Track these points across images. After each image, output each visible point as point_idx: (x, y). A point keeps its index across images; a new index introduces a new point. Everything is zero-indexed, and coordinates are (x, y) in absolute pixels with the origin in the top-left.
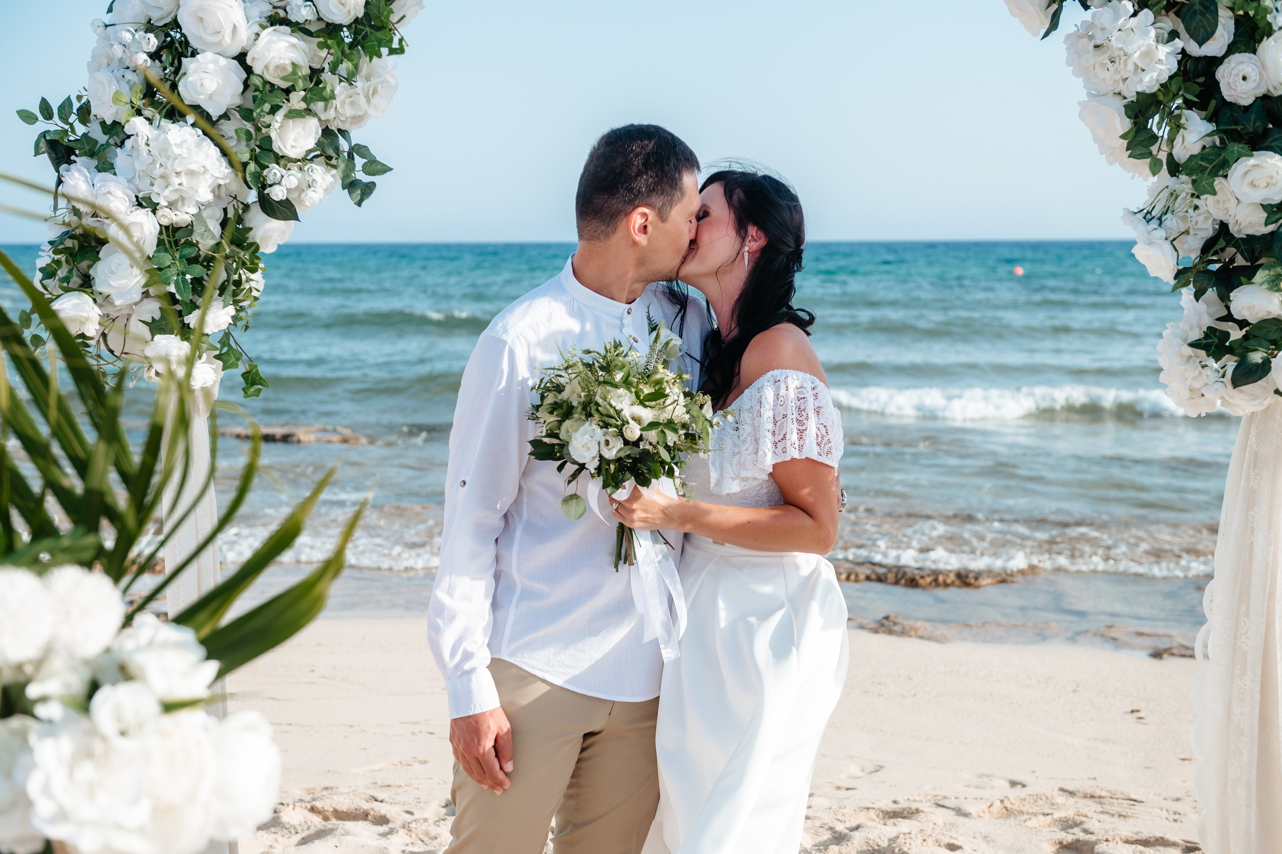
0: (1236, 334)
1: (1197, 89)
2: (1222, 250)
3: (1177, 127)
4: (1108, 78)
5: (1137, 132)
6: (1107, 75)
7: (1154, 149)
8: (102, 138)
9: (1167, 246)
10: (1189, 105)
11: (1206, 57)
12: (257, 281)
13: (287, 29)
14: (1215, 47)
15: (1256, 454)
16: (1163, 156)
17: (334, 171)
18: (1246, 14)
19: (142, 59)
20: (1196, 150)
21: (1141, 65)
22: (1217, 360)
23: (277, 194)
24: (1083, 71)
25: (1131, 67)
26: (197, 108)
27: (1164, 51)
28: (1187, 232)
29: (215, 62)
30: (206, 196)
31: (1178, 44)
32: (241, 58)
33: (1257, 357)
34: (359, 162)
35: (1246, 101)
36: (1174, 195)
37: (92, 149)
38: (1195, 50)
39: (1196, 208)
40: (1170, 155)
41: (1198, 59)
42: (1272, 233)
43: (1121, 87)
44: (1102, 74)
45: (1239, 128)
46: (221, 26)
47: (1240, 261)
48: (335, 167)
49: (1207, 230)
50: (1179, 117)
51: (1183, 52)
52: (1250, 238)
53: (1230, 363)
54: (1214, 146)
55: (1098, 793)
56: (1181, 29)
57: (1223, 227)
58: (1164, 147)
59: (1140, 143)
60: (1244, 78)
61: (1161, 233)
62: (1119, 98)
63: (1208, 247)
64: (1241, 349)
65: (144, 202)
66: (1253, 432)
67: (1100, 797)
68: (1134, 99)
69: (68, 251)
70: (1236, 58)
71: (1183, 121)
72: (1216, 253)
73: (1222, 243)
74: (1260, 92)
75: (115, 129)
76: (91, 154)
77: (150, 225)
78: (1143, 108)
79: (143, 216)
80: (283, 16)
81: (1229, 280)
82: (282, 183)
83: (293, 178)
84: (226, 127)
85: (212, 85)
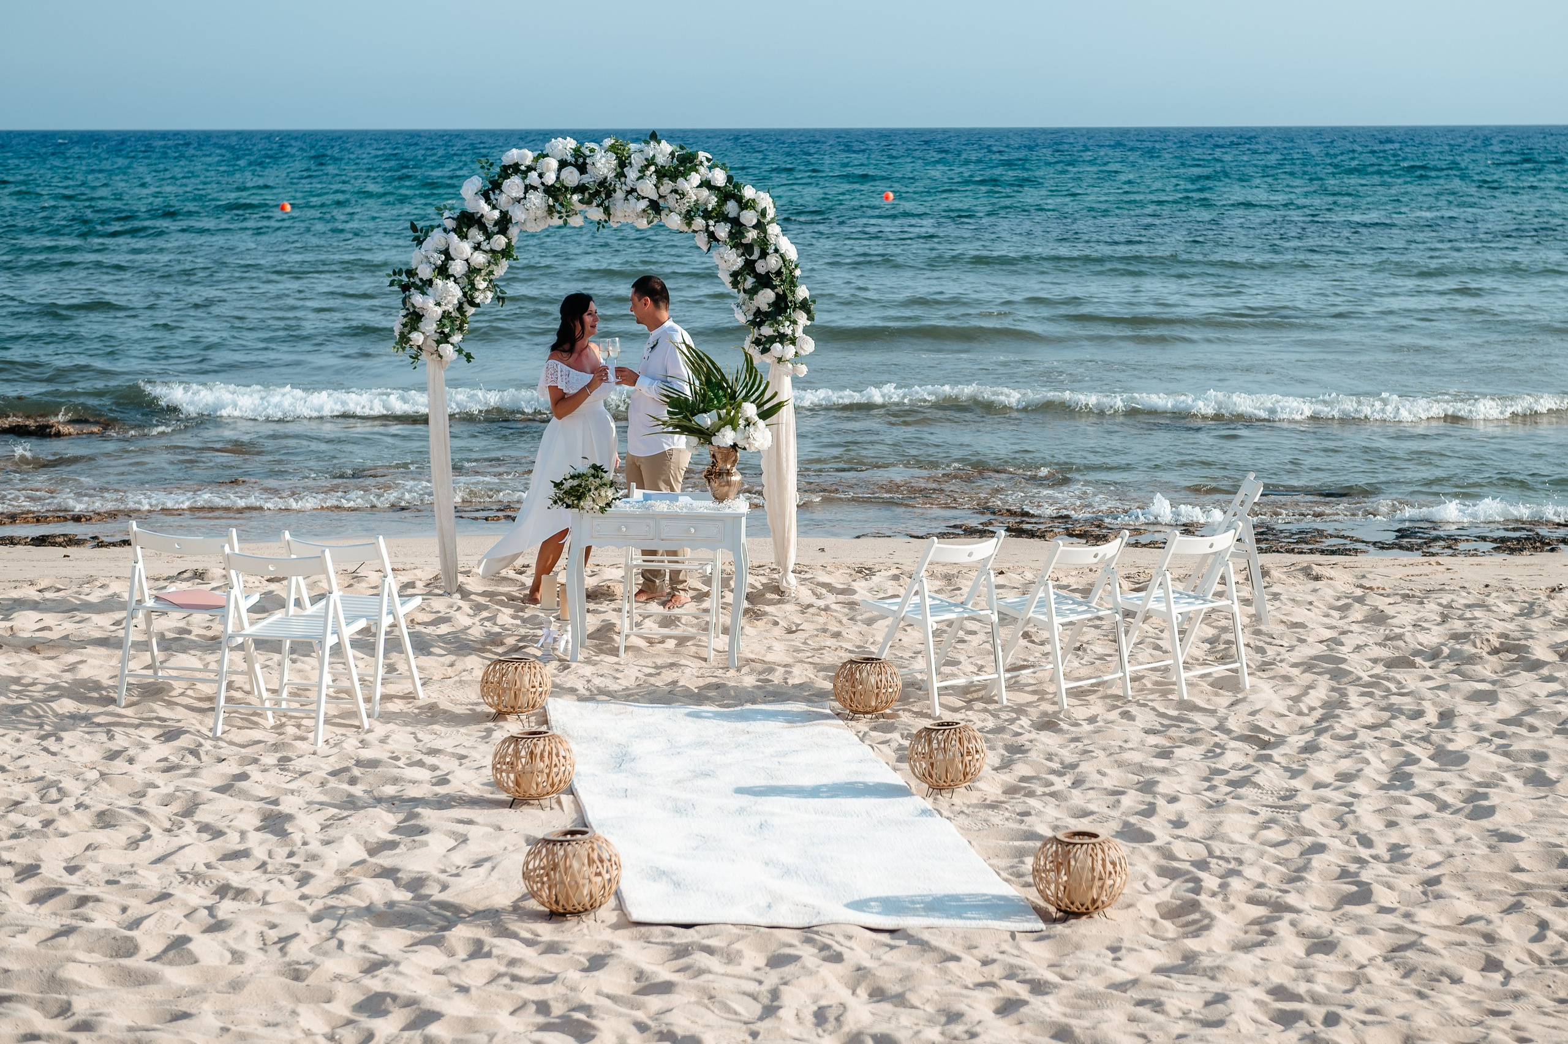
0: (762, 339)
1: (750, 270)
2: (758, 316)
3: (745, 279)
4: (726, 266)
5: (734, 281)
7: (739, 286)
8: (422, 284)
9: (745, 315)
10: (748, 274)
11: (751, 261)
12: (466, 327)
13: (481, 251)
14: (754, 257)
16: (741, 288)
18: (762, 249)
19: (437, 261)
20: (750, 287)
21: (734, 263)
22: (758, 347)
23: (477, 301)
25: (732, 263)
26: (453, 276)
27: (740, 258)
28: (749, 310)
29: (460, 262)
30: (455, 301)
31: (744, 257)
32: (467, 260)
33: (767, 346)
35: (763, 273)
36: (745, 299)
37: (417, 288)
38: (748, 259)
39: (751, 303)
40: (743, 288)
41: (749, 262)
42: (770, 311)
43: (730, 267)
44: (723, 264)
45: (761, 281)
46: (462, 250)
47: (763, 319)
48: (493, 292)
49: (754, 310)
50: (745, 277)
51: (745, 259)
52: (765, 313)
53: (762, 348)
54: (754, 286)
56: (744, 252)
57: (757, 309)
58: (742, 285)
59: (736, 284)
61: (742, 309)
62: (730, 271)
63: (754, 314)
64: (764, 344)
65: (438, 304)
68: (733, 272)
70: (760, 261)
71: (747, 278)
72: (756, 317)
73: (758, 314)
74: (766, 272)
75: (430, 282)
77: (439, 311)
78: (735, 275)
79: (437, 308)
80: (477, 247)
81: (759, 325)
82: (479, 298)
83: (482, 296)
84: (460, 281)
85: (458, 269)
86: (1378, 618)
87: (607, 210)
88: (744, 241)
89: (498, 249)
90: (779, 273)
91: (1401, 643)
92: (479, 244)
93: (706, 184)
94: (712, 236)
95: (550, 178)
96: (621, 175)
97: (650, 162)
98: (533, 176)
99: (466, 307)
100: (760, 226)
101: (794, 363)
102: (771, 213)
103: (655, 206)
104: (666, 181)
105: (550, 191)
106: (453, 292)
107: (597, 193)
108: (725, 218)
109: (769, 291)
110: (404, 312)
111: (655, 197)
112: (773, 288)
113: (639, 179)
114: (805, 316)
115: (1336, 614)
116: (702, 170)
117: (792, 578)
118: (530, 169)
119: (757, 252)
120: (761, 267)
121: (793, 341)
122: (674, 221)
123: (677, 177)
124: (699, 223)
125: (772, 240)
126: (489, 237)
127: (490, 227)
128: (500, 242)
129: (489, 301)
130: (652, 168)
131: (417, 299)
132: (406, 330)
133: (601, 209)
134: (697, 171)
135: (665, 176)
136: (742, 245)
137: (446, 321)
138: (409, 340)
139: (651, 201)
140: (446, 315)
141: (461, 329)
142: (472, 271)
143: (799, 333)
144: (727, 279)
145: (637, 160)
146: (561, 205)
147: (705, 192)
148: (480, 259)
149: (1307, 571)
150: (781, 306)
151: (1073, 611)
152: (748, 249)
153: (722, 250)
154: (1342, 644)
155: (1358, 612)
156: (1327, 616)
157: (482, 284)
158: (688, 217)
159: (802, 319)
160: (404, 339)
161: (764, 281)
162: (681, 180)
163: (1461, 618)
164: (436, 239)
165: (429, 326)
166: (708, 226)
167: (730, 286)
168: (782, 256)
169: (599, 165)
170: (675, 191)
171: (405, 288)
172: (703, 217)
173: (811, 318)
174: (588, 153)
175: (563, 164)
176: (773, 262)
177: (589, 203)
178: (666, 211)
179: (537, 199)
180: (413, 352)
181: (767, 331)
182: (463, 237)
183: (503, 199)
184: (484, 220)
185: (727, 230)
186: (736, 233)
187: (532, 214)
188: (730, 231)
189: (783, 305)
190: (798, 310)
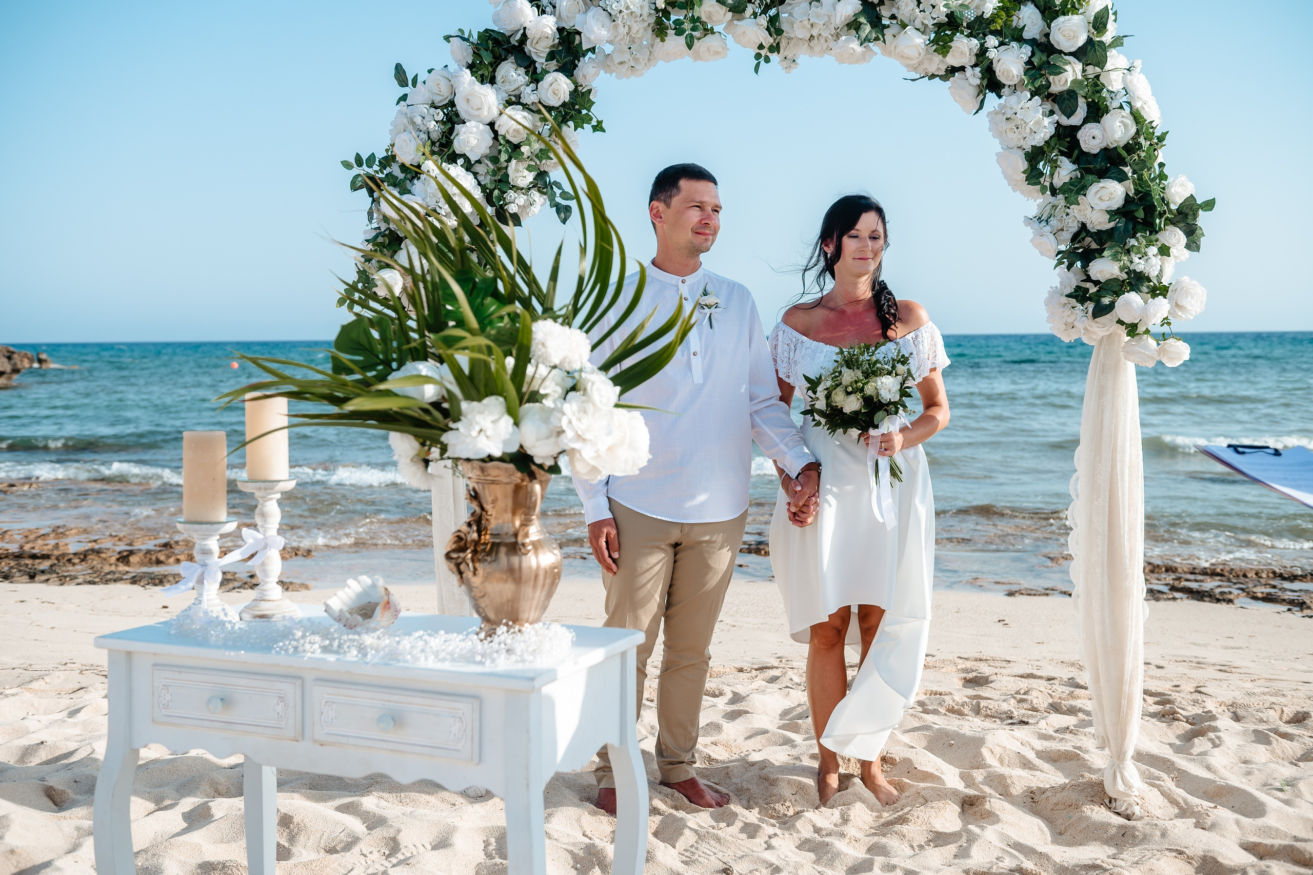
0: (1093, 289)
1: (1067, 145)
2: (1083, 239)
3: (1055, 166)
4: (1014, 138)
5: (1032, 170)
6: (1014, 136)
7: (1042, 180)
8: (401, 176)
9: (1052, 235)
10: (1062, 153)
11: (1071, 126)
13: (520, 107)
14: (1076, 119)
15: (1104, 365)
16: (1047, 184)
17: (545, 197)
18: (1093, 100)
19: (432, 125)
20: (1067, 180)
21: (1034, 130)
22: (1082, 304)
23: (512, 209)
24: (999, 134)
25: (1028, 130)
26: (464, 156)
27: (1047, 121)
28: (1062, 230)
29: (477, 127)
31: (1055, 117)
32: (492, 125)
33: (1106, 301)
34: (558, 192)
35: (1095, 151)
36: (1055, 207)
37: (395, 182)
38: (1065, 121)
39: (1068, 214)
40: (1051, 184)
41: (1066, 127)
42: (1112, 229)
43: (1022, 143)
44: (1010, 135)
45: (1091, 166)
46: (482, 104)
47: (1094, 246)
48: (545, 194)
49: (1075, 229)
50: (1057, 160)
51: (1058, 122)
52: (1100, 232)
53: (1091, 306)
54: (1077, 177)
55: (984, 658)
56: (1056, 108)
57: (1084, 225)
58: (1048, 179)
59: (1034, 177)
60: (1094, 138)
61: (1048, 228)
62: (1020, 150)
63: (1075, 238)
64: (1096, 298)
66: (1102, 352)
67: (986, 660)
68: (1030, 150)
69: (382, 245)
70: (1089, 126)
71: (1059, 163)
72: (1079, 242)
73: (1083, 234)
74: (1103, 145)
75: (414, 171)
76: (395, 185)
78: (1035, 156)
80: (514, 100)
81: (1088, 257)
82: (515, 202)
83: (521, 200)
84: (479, 168)
85: (474, 142)
87: (774, 23)
88: (1060, 84)
89: (554, 100)
90: (1132, 147)
92: (518, 93)
94: (990, 75)
100: (1090, 51)
101: (1161, 336)
103: (873, 15)
108: (1020, 38)
109: (1110, 184)
110: (369, 234)
112: (1122, 178)
114: (1184, 238)
120: (1091, 139)
121: (1159, 291)
122: (912, 46)
124: (963, 47)
125: (1114, 81)
126: (535, 78)
127: (540, 61)
128: (558, 87)
131: (393, 204)
132: (371, 268)
133: (763, 20)
136: (1053, 91)
138: (373, 284)
142: (503, 148)
143: (1170, 274)
144: (1018, 166)
148: (518, 122)
150: (1137, 217)
152: (1063, 101)
153: (1010, 102)
157: (521, 175)
158: (941, 37)
159: (1177, 242)
160: (366, 283)
161: (1099, 165)
166: (983, 51)
168: (1137, 117)
172: (970, 36)
176: (1116, 128)
178: (895, 27)
181: (1104, 269)
184: (529, 47)
185: (1026, 58)
186: (1040, 68)
187: (623, 31)
188: (1029, 62)
189: (1140, 214)
190: (1170, 228)
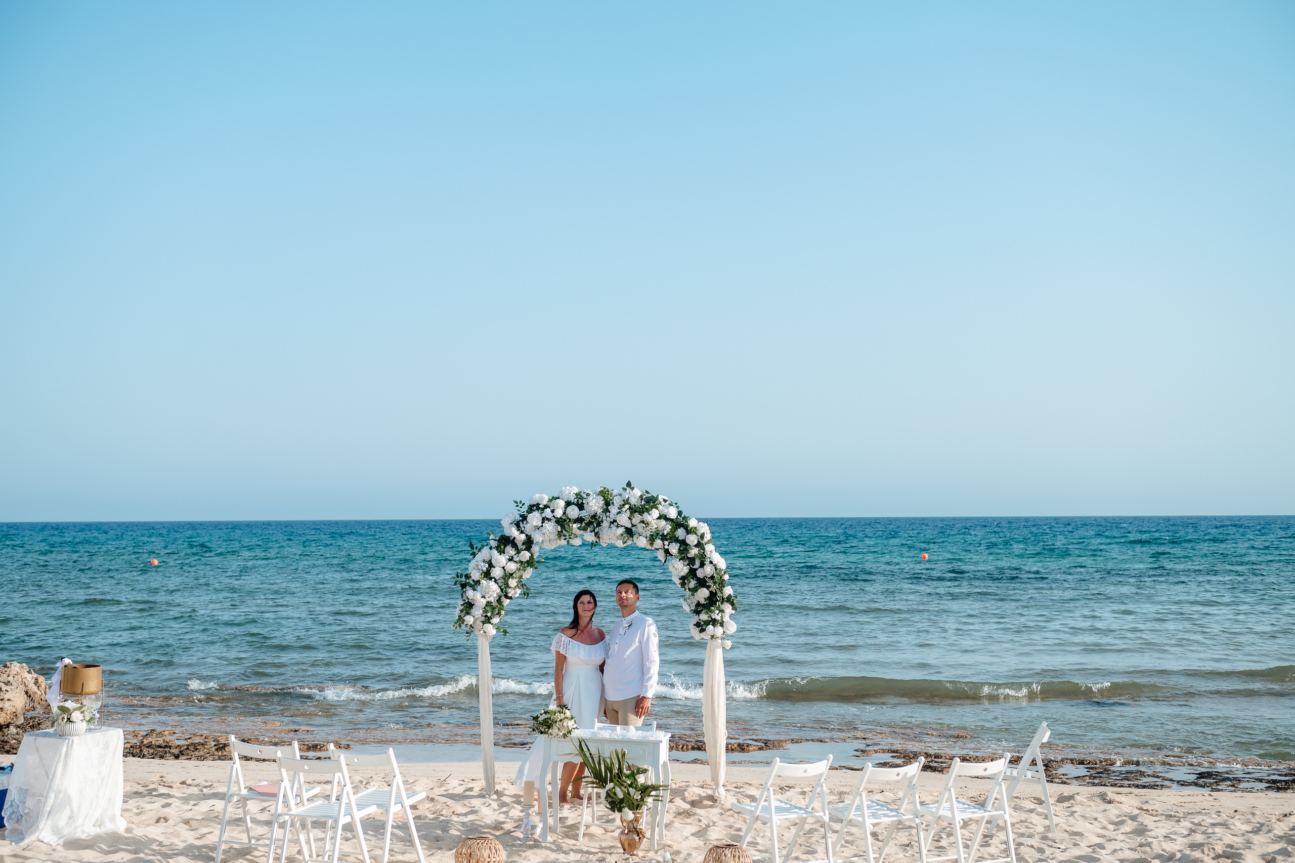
0: (701, 623)
1: (693, 575)
3: (689, 581)
5: (682, 583)
6: (676, 572)
8: (474, 583)
9: (690, 606)
10: (691, 578)
11: (694, 569)
12: (503, 612)
13: (513, 562)
14: (695, 567)
15: (710, 649)
16: (687, 588)
18: (701, 561)
20: (693, 587)
21: (683, 570)
22: (697, 628)
23: (510, 595)
25: (681, 570)
26: (494, 578)
27: (687, 567)
28: (691, 603)
29: (499, 569)
30: (495, 595)
31: (689, 566)
32: (503, 568)
33: (704, 627)
34: (525, 587)
35: (702, 578)
36: (690, 595)
37: (471, 586)
38: (692, 567)
39: (693, 598)
41: (692, 569)
42: (705, 604)
43: (678, 574)
46: (500, 561)
47: (701, 609)
48: (521, 589)
49: (695, 603)
51: (690, 568)
52: (702, 605)
53: (700, 629)
54: (696, 586)
56: (689, 563)
57: (698, 602)
58: (688, 586)
59: (684, 585)
61: (686, 603)
62: (678, 576)
64: (702, 626)
65: (484, 597)
68: (681, 577)
70: (700, 569)
71: (691, 581)
72: (697, 607)
74: (704, 576)
75: (478, 582)
77: (484, 601)
78: (683, 578)
79: (483, 600)
80: (511, 559)
81: (697, 612)
82: (511, 593)
83: (513, 592)
84: (498, 581)
85: (497, 574)
86: (1141, 831)
87: (597, 535)
88: (689, 556)
89: (524, 560)
90: (712, 577)
91: (1148, 849)
92: (512, 557)
93: (662, 517)
94: (667, 552)
95: (559, 513)
96: (606, 511)
97: (626, 502)
98: (548, 511)
99: (503, 599)
100: (699, 545)
101: (722, 639)
102: (708, 536)
103: (629, 532)
104: (636, 515)
105: (560, 522)
106: (493, 589)
107: (590, 523)
108: (677, 540)
109: (705, 590)
110: (462, 602)
111: (629, 526)
112: (708, 587)
113: (617, 514)
114: (730, 607)
115: (1111, 827)
116: (660, 507)
117: (722, 790)
118: (546, 507)
119: (697, 565)
120: (700, 574)
121: (722, 625)
122: (642, 542)
123: (643, 512)
124: (658, 543)
125: (708, 555)
126: (518, 551)
127: (520, 546)
128: (525, 556)
129: (517, 595)
130: (627, 506)
131: (470, 593)
132: (463, 614)
133: (593, 534)
134: (657, 508)
135: (636, 511)
136: (688, 558)
137: (488, 608)
138: (463, 621)
139: (626, 528)
140: (489, 604)
141: (499, 614)
142: (508, 576)
143: (726, 618)
144: (678, 582)
145: (617, 501)
146: (566, 531)
147: (663, 523)
148: (512, 567)
149: (1103, 798)
150: (712, 600)
151: (885, 815)
152: (692, 561)
153: (673, 561)
154: (1104, 848)
155: (1129, 826)
156: (1104, 828)
157: (513, 584)
158: (652, 539)
159: (728, 608)
160: (461, 620)
161: (702, 583)
162: (646, 513)
163: (1204, 833)
164: (485, 554)
165: (478, 612)
166: (664, 545)
167: (680, 586)
168: (715, 566)
169: (591, 504)
170: (643, 522)
171: (464, 586)
172: (662, 539)
173: (734, 608)
174: (585, 496)
175: (568, 504)
176: (708, 570)
177: (585, 529)
178: (637, 535)
179: (550, 527)
180: (467, 629)
181: (704, 617)
182: (502, 552)
183: (528, 527)
184: (516, 541)
185: (677, 548)
186: (683, 550)
187: (547, 537)
188: (679, 549)
189: (714, 599)
190: (725, 603)
